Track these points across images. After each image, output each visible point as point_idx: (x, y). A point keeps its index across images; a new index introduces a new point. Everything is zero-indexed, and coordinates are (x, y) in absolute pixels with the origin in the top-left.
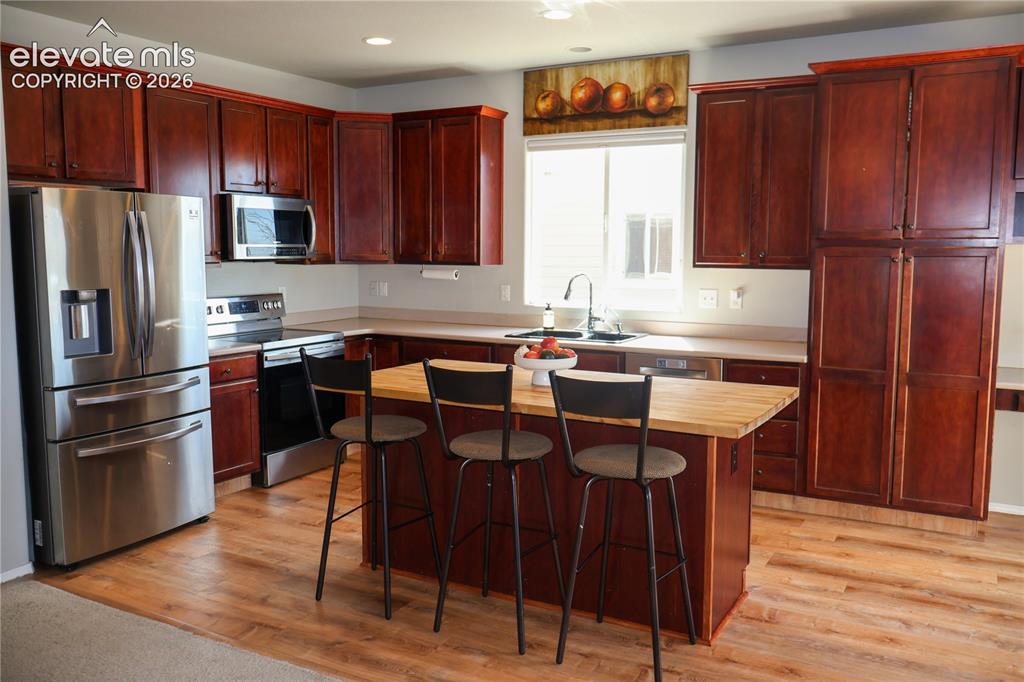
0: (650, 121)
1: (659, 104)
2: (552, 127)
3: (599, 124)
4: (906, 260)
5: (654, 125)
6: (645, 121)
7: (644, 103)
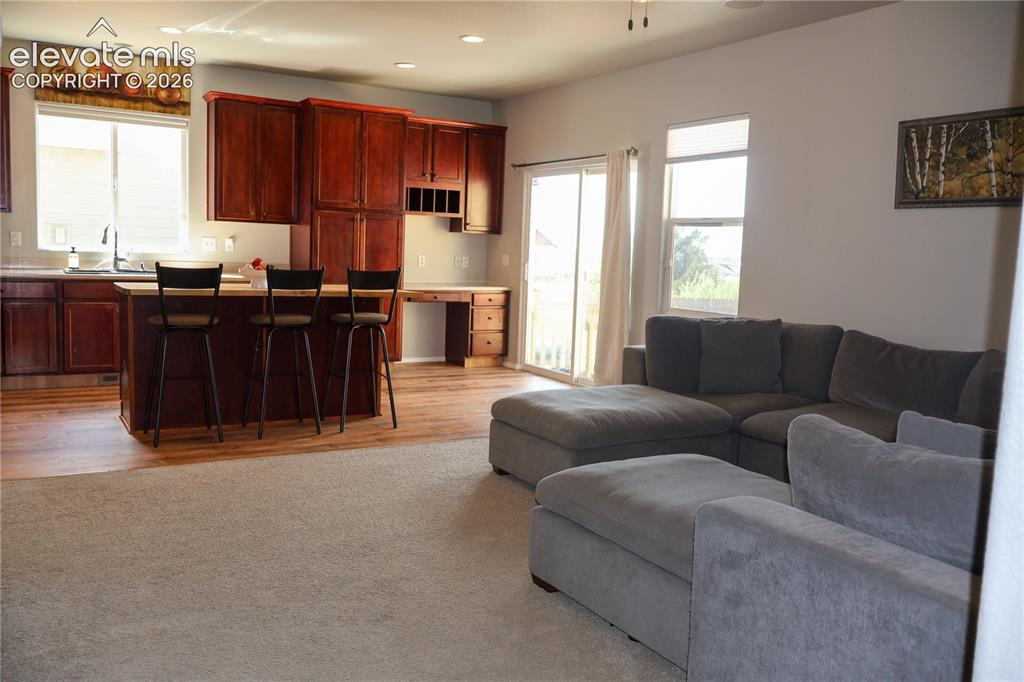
0: (162, 108)
1: (168, 96)
5: (165, 112)
6: (157, 107)
7: (156, 94)
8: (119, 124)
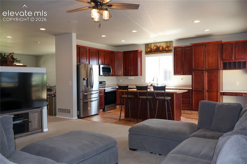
0: (166, 52)
1: (168, 49)
2: (150, 53)
3: (158, 52)
4: (206, 73)
5: (167, 53)
6: (165, 52)
7: (165, 49)
8: (160, 57)
